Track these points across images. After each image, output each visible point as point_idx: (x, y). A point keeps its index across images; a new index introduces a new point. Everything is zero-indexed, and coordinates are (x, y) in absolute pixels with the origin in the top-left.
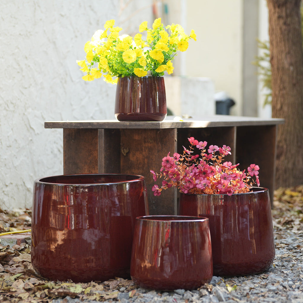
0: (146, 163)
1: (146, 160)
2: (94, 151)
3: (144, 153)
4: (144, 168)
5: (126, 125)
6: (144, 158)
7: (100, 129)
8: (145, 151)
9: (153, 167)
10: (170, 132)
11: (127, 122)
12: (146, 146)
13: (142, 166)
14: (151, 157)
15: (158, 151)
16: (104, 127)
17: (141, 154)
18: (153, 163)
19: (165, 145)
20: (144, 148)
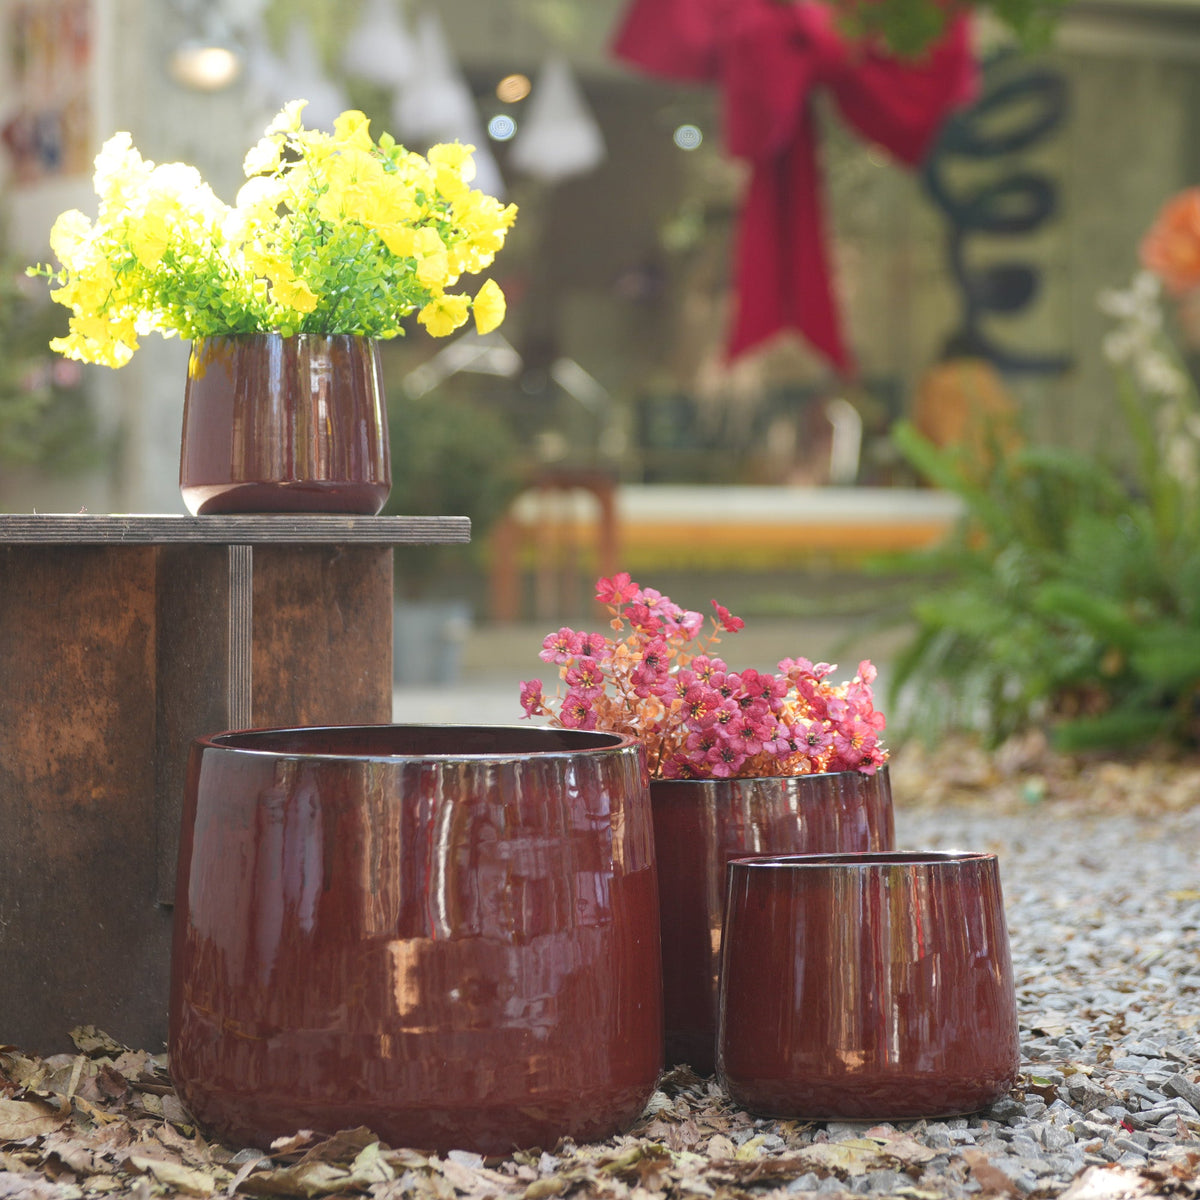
0: (284, 686)
1: (283, 675)
2: (71, 643)
3: (275, 646)
4: (278, 707)
5: (344, 530)
6: (275, 666)
7: (239, 544)
8: (281, 638)
9: (312, 703)
10: (375, 562)
11: (347, 518)
12: (285, 616)
13: (267, 697)
14: (304, 660)
15: (332, 637)
16: (255, 539)
17: (264, 652)
18: (312, 684)
19: (356, 611)
20: (275, 626)
